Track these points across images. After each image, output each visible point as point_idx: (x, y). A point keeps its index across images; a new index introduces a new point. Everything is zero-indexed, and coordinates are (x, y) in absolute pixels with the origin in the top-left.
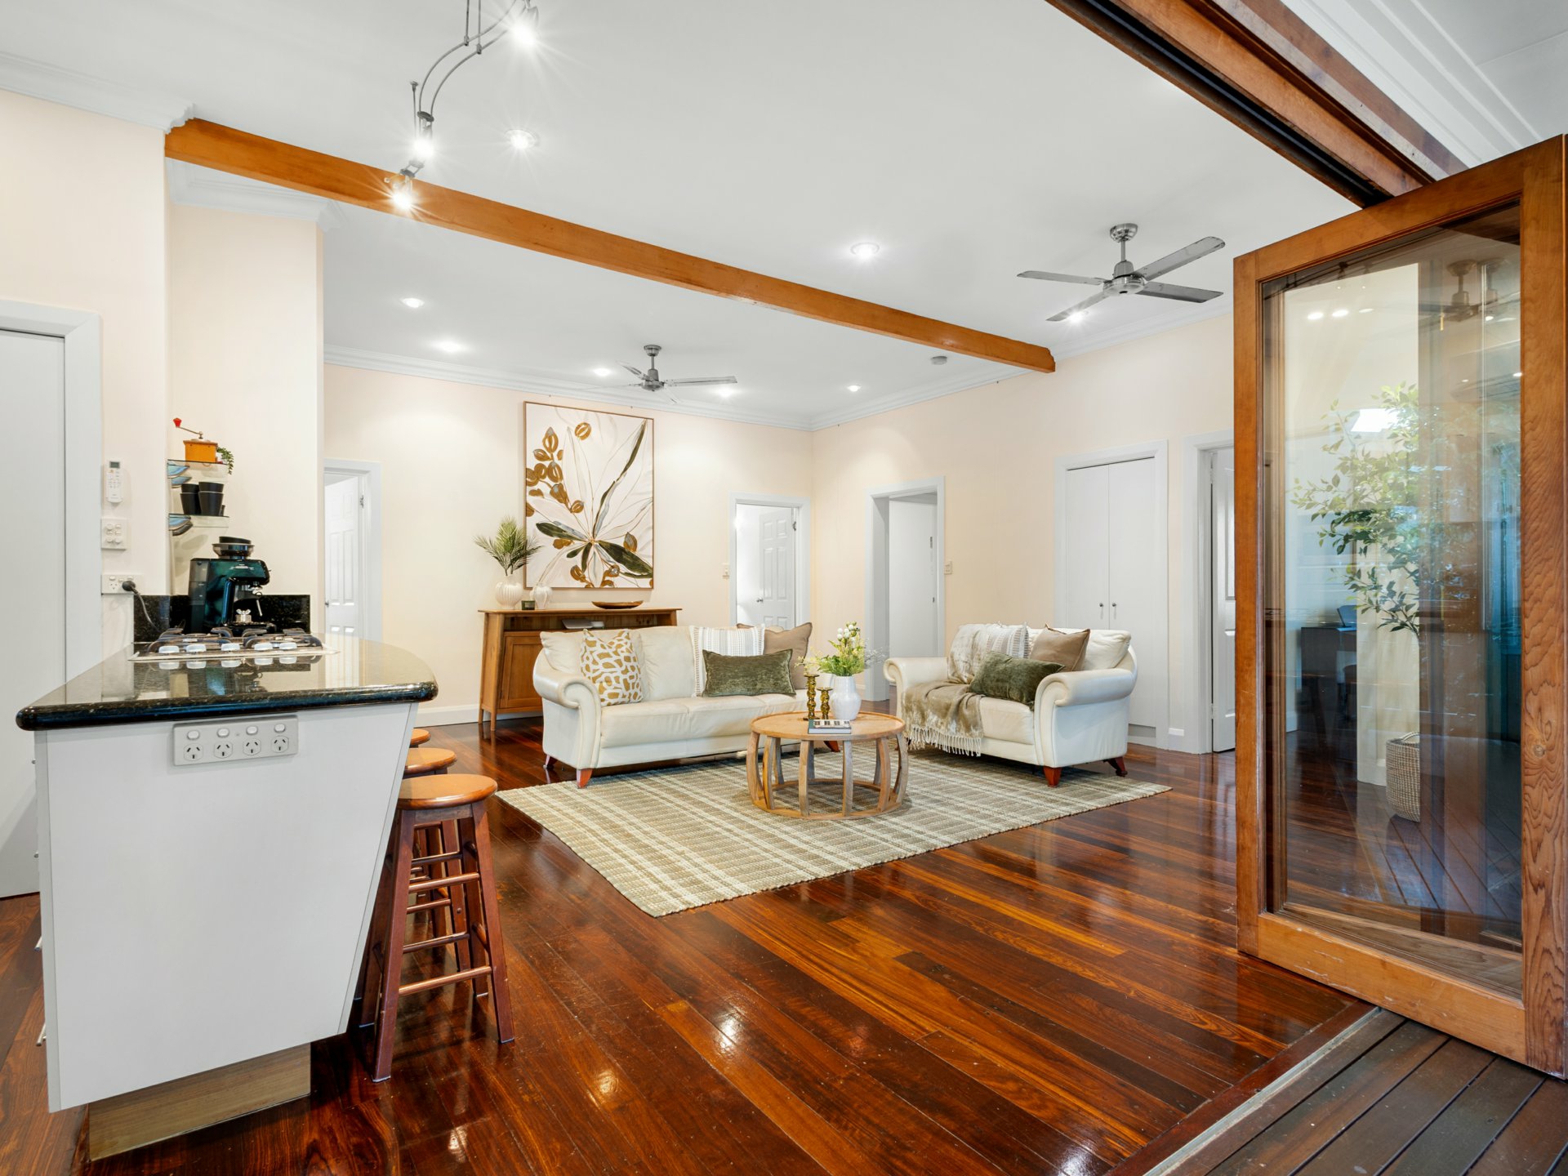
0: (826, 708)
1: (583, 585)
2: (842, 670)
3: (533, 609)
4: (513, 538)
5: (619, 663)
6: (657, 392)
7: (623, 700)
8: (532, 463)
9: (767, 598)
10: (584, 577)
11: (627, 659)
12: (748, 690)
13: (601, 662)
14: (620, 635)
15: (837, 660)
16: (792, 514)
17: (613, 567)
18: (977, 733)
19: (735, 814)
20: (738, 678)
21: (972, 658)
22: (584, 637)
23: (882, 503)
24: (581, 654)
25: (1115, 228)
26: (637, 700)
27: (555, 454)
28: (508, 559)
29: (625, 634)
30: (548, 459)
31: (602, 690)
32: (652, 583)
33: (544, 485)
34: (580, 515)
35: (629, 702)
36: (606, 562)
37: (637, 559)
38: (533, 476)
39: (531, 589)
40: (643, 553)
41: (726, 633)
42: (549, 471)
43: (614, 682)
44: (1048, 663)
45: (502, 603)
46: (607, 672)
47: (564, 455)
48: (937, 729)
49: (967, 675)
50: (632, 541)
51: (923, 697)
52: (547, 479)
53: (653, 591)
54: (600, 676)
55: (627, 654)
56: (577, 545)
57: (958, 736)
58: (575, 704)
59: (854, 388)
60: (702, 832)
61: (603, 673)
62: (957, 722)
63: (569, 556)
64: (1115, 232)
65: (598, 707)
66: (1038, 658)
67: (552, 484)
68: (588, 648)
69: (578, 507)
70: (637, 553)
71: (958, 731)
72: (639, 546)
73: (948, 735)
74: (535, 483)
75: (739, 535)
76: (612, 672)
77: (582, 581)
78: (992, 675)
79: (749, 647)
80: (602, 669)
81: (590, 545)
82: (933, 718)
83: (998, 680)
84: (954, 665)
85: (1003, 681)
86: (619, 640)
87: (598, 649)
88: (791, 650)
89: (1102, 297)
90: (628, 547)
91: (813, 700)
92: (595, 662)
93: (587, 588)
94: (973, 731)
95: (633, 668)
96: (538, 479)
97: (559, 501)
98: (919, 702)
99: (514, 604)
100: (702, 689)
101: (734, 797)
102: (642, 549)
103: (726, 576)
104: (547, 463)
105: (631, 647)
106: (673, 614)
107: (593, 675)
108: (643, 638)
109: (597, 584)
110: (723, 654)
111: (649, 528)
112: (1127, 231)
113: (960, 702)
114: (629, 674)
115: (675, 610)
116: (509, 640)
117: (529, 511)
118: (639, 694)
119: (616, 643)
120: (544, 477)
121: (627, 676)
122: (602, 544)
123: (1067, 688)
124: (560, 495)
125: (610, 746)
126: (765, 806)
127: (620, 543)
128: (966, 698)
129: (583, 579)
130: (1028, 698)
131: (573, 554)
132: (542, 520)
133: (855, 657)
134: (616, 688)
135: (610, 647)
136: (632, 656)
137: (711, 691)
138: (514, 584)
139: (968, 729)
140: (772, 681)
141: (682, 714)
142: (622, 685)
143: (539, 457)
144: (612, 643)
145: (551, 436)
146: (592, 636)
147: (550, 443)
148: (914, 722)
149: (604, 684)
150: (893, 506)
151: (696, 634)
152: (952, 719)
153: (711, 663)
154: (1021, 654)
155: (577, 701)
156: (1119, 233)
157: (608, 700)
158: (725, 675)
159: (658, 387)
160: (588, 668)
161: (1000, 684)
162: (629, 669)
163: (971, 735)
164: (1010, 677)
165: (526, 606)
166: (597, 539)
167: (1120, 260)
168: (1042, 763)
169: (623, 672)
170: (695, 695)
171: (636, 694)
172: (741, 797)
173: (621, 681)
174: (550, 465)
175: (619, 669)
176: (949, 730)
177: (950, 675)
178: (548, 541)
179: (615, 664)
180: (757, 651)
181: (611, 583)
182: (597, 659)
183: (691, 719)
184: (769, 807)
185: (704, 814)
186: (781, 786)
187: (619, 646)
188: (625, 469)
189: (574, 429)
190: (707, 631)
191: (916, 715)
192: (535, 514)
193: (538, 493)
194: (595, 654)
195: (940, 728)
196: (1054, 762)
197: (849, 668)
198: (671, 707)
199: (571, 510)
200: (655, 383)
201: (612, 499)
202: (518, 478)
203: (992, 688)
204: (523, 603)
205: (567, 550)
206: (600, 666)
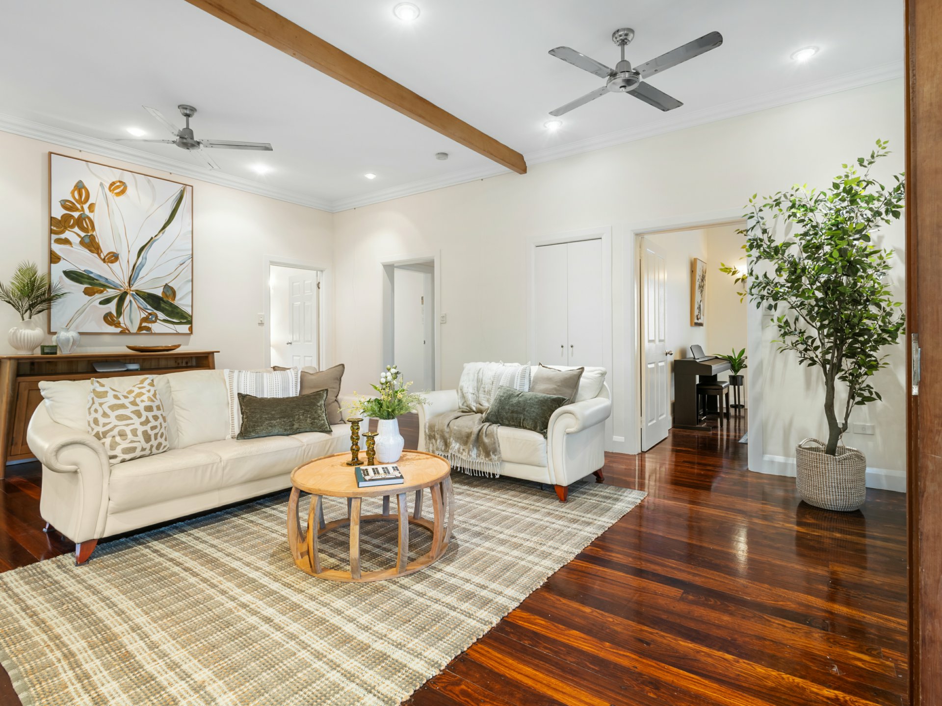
0: (371, 453)
1: (118, 330)
2: (385, 414)
3: (56, 353)
4: (33, 283)
5: (138, 414)
6: (194, 151)
7: (143, 453)
8: (58, 212)
9: (296, 341)
10: (119, 323)
11: (149, 409)
12: (286, 430)
13: (113, 415)
14: (142, 382)
15: (379, 403)
16: (317, 276)
17: (150, 314)
18: (496, 458)
19: (275, 586)
20: (275, 419)
21: (478, 391)
22: (92, 387)
23: (390, 269)
24: (88, 406)
25: (618, 31)
26: (161, 450)
27: (86, 206)
28: (26, 304)
29: (148, 381)
30: (77, 210)
31: (113, 446)
32: (191, 329)
33: (73, 235)
34: (115, 266)
35: (151, 454)
36: (144, 309)
37: (177, 307)
38: (57, 226)
39: (55, 333)
40: (182, 302)
41: (262, 377)
42: (79, 222)
43: (130, 436)
44: (555, 396)
45: (17, 348)
46: (121, 426)
47: (97, 208)
48: (459, 455)
49: (475, 404)
50: (170, 291)
51: (446, 427)
52: (76, 229)
53: (192, 336)
54: (111, 430)
55: (148, 403)
56: (110, 293)
57: (479, 460)
58: (72, 468)
59: (370, 176)
60: (232, 630)
61: (115, 426)
62: (478, 449)
63: (101, 303)
64: (617, 35)
65: (106, 468)
66: (543, 391)
67: (83, 234)
68: (96, 399)
69: (114, 257)
70: (176, 302)
71: (478, 456)
72: (177, 297)
73: (472, 460)
74: (62, 232)
75: (272, 292)
76: (128, 425)
77: (116, 327)
78: (507, 407)
79: (285, 389)
80: (115, 422)
81: (126, 293)
82: (455, 446)
83: (513, 412)
84: (463, 397)
85: (517, 412)
86: (140, 388)
87: (110, 400)
88: (327, 390)
89: (602, 92)
90: (167, 296)
91: (357, 444)
92: (105, 415)
93: (122, 333)
94: (493, 456)
95: (156, 418)
96: (66, 228)
97: (90, 251)
98: (442, 431)
99: (33, 349)
100: (237, 431)
101: (272, 556)
102: (181, 299)
103: (261, 324)
104: (76, 214)
105: (155, 395)
106: (210, 356)
107: (101, 429)
108: (172, 384)
109: (134, 329)
110: (259, 396)
111: (188, 281)
112: (626, 35)
113: (480, 431)
114: (150, 425)
115: (213, 353)
116: (23, 385)
117: (54, 258)
118: (164, 443)
119: (137, 391)
120: (73, 227)
121: (147, 428)
122: (139, 293)
123: (577, 418)
124: (92, 245)
125: (120, 511)
126: (309, 569)
127: (159, 292)
128: (485, 427)
129: (118, 325)
130: (541, 426)
131: (107, 301)
132: (69, 267)
133: (400, 401)
134: (132, 442)
135: (126, 397)
136: (154, 405)
137: (246, 433)
138: (33, 329)
139: (487, 455)
140: (309, 420)
141: (213, 464)
142: (141, 437)
143: (65, 207)
144: (131, 392)
145: (80, 187)
146: (103, 386)
147: (80, 195)
148: (437, 449)
149: (118, 439)
150: (398, 273)
151: (231, 378)
152: (473, 446)
153: (247, 406)
154: (526, 388)
155: (75, 464)
156: (620, 36)
157: (122, 456)
158: (261, 418)
159: (193, 146)
160: (96, 421)
161: (515, 415)
162: (151, 419)
163: (491, 460)
164: (524, 409)
165: (46, 351)
166: (132, 288)
167: (620, 60)
168: (554, 483)
169: (142, 424)
170: (229, 437)
171: (160, 444)
172: (279, 556)
173: (140, 433)
174: (80, 216)
175: (136, 421)
176: (470, 456)
177: (460, 405)
178: (78, 289)
179: (132, 416)
180: (293, 392)
181: (149, 329)
182: (108, 411)
183: (224, 469)
184: (314, 569)
185: (236, 591)
186: (324, 532)
187: (140, 394)
188: (164, 228)
189: (108, 185)
190: (243, 374)
191: (439, 443)
192: (62, 262)
193: (66, 242)
194: (105, 407)
195: (462, 454)
196: (565, 481)
197: (393, 411)
198: (199, 458)
199: (104, 260)
200: (189, 141)
201: (151, 254)
202: (41, 227)
203: (507, 418)
204: (43, 348)
205: (99, 297)
206: (113, 421)
